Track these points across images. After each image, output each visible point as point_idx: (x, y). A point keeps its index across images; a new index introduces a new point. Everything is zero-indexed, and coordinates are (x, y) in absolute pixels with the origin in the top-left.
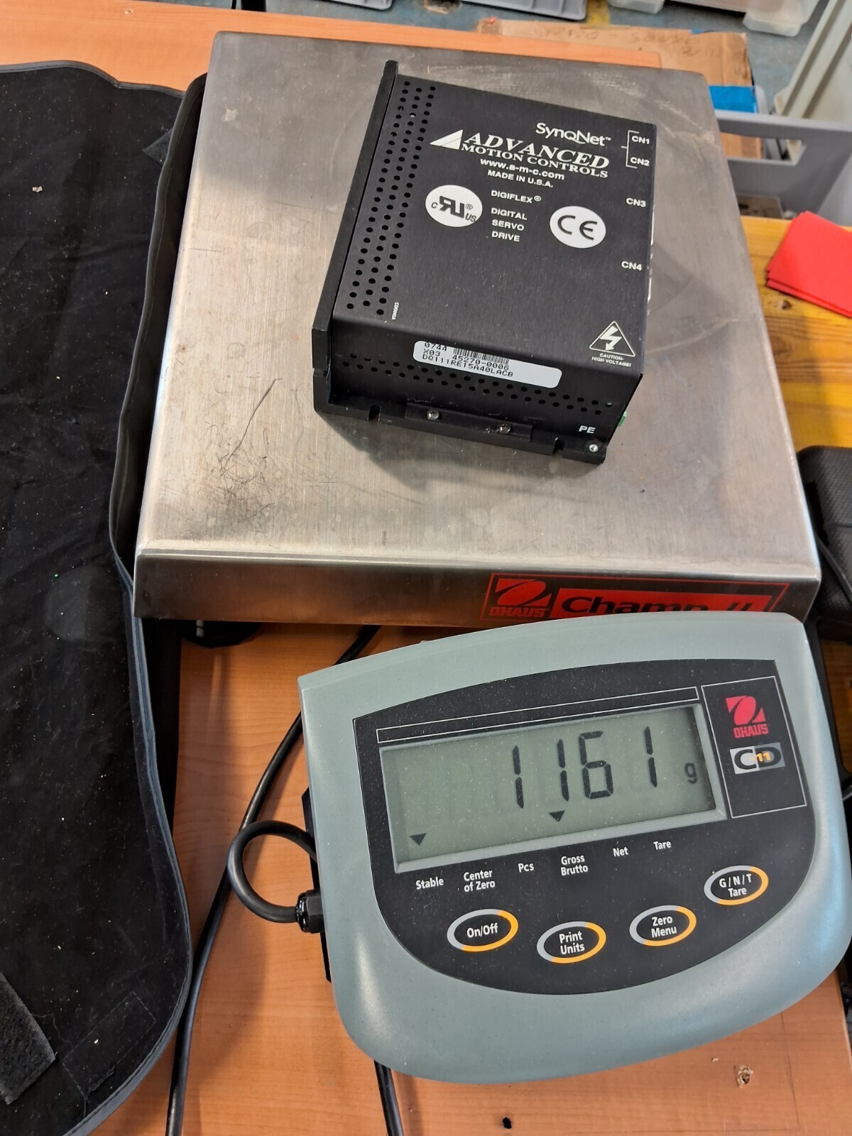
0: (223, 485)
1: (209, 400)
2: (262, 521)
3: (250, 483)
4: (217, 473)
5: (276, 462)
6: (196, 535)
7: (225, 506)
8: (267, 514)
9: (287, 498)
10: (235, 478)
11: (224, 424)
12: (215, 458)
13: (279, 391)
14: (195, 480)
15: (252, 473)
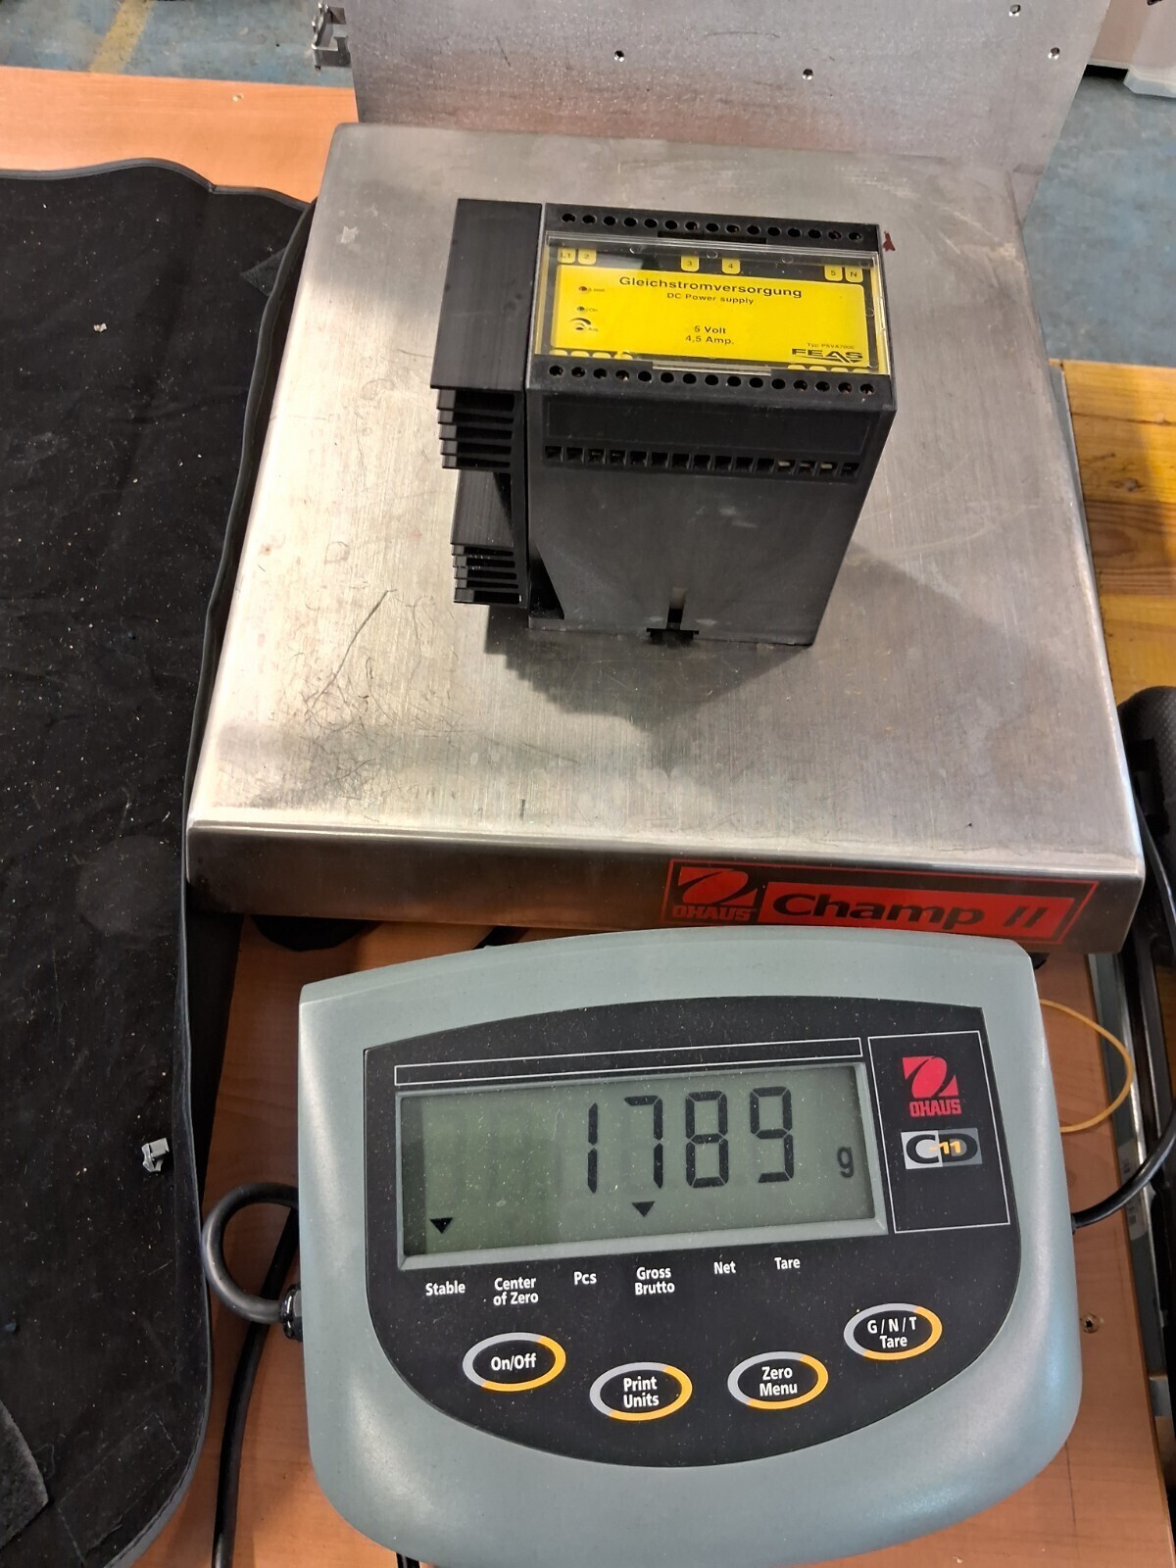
0: (308, 733)
1: (297, 621)
3: (344, 732)
11: (314, 651)
12: (299, 698)
15: (348, 717)
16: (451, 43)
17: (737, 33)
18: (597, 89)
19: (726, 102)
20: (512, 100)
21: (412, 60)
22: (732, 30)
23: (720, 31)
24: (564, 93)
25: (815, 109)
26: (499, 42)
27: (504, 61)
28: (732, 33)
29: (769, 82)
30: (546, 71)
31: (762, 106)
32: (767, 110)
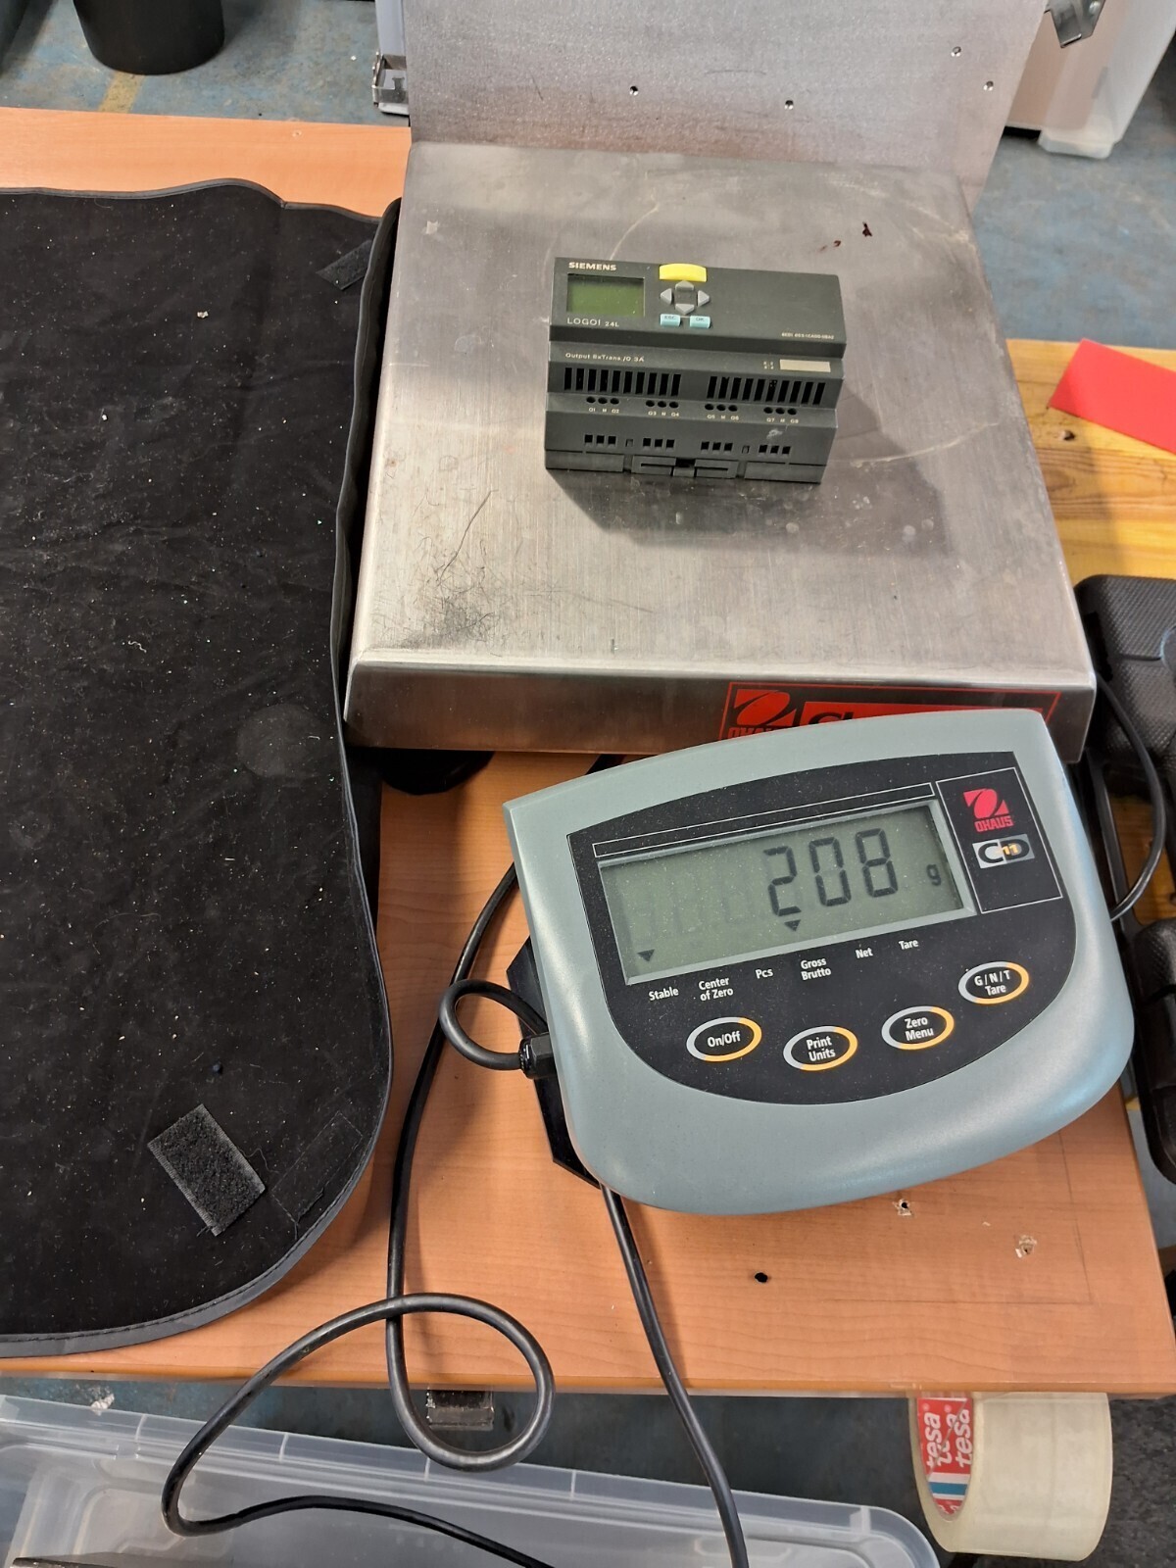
0: (440, 595)
1: (422, 512)
2: (482, 630)
3: (468, 593)
4: (433, 583)
5: (494, 572)
6: (414, 643)
7: (443, 617)
8: (487, 623)
9: (507, 608)
10: (452, 588)
11: (437, 536)
12: (431, 570)
13: (496, 503)
14: (410, 591)
15: (470, 583)
16: (493, 80)
17: (730, 71)
18: (614, 118)
19: (722, 129)
20: (543, 129)
21: (461, 96)
22: (728, 68)
23: (717, 69)
24: (587, 122)
25: (795, 135)
26: (534, 81)
27: (538, 96)
28: (726, 71)
29: (757, 111)
30: (572, 104)
31: (752, 131)
32: (756, 135)
